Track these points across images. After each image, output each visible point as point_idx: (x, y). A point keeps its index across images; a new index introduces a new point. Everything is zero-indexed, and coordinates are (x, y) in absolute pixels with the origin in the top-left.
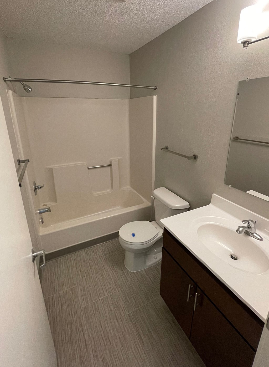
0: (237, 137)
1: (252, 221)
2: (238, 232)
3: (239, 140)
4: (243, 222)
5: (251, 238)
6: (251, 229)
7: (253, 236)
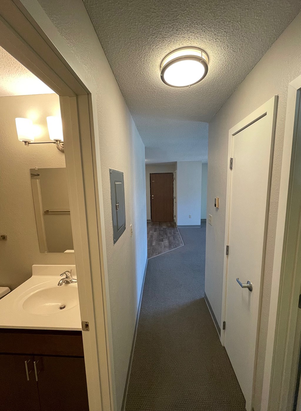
0: (48, 211)
1: (68, 272)
2: (60, 285)
3: (50, 213)
4: (61, 275)
5: (71, 284)
6: (69, 278)
7: (72, 282)
